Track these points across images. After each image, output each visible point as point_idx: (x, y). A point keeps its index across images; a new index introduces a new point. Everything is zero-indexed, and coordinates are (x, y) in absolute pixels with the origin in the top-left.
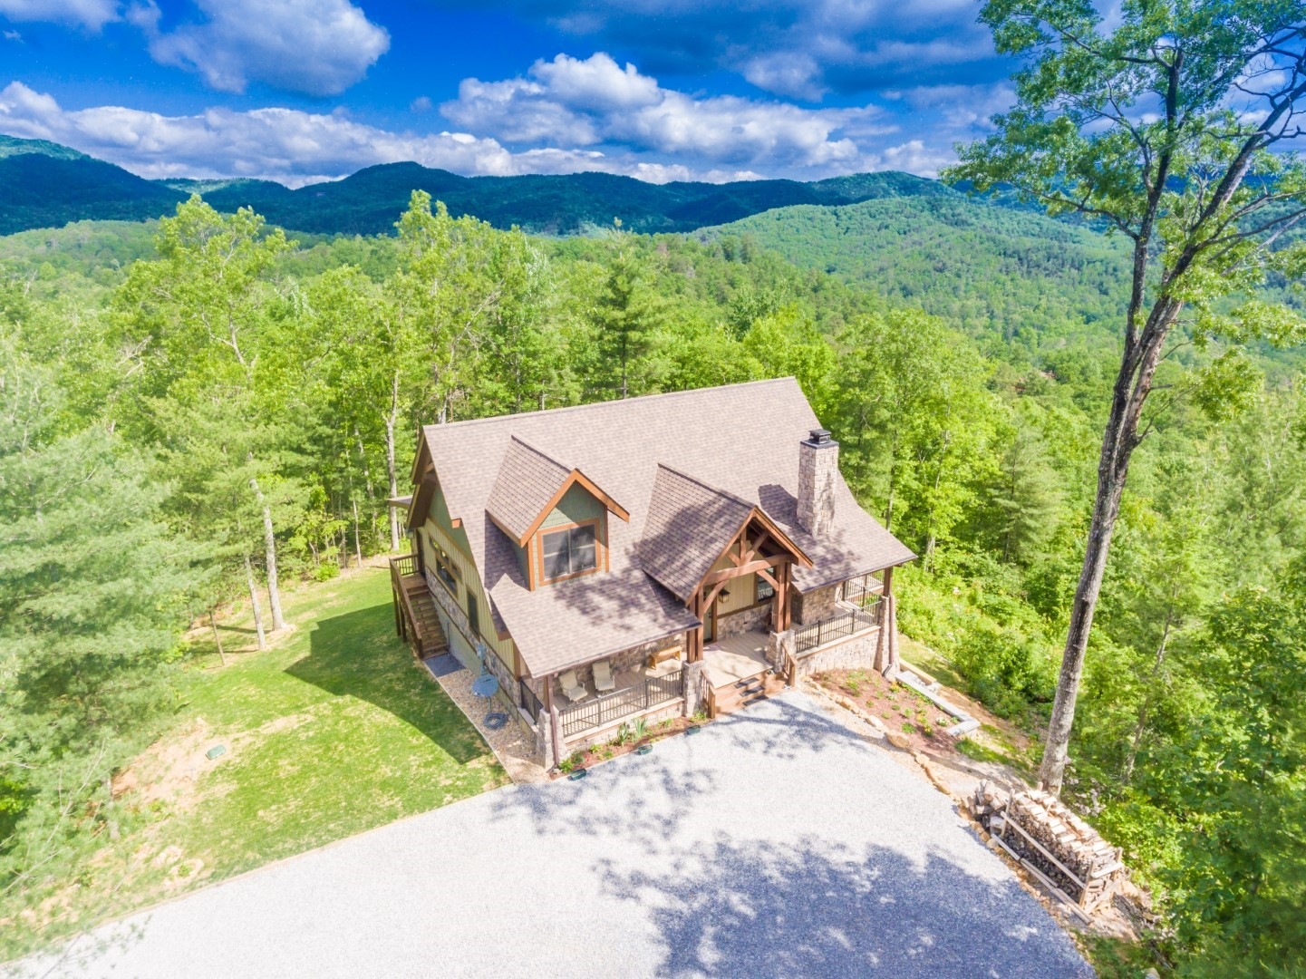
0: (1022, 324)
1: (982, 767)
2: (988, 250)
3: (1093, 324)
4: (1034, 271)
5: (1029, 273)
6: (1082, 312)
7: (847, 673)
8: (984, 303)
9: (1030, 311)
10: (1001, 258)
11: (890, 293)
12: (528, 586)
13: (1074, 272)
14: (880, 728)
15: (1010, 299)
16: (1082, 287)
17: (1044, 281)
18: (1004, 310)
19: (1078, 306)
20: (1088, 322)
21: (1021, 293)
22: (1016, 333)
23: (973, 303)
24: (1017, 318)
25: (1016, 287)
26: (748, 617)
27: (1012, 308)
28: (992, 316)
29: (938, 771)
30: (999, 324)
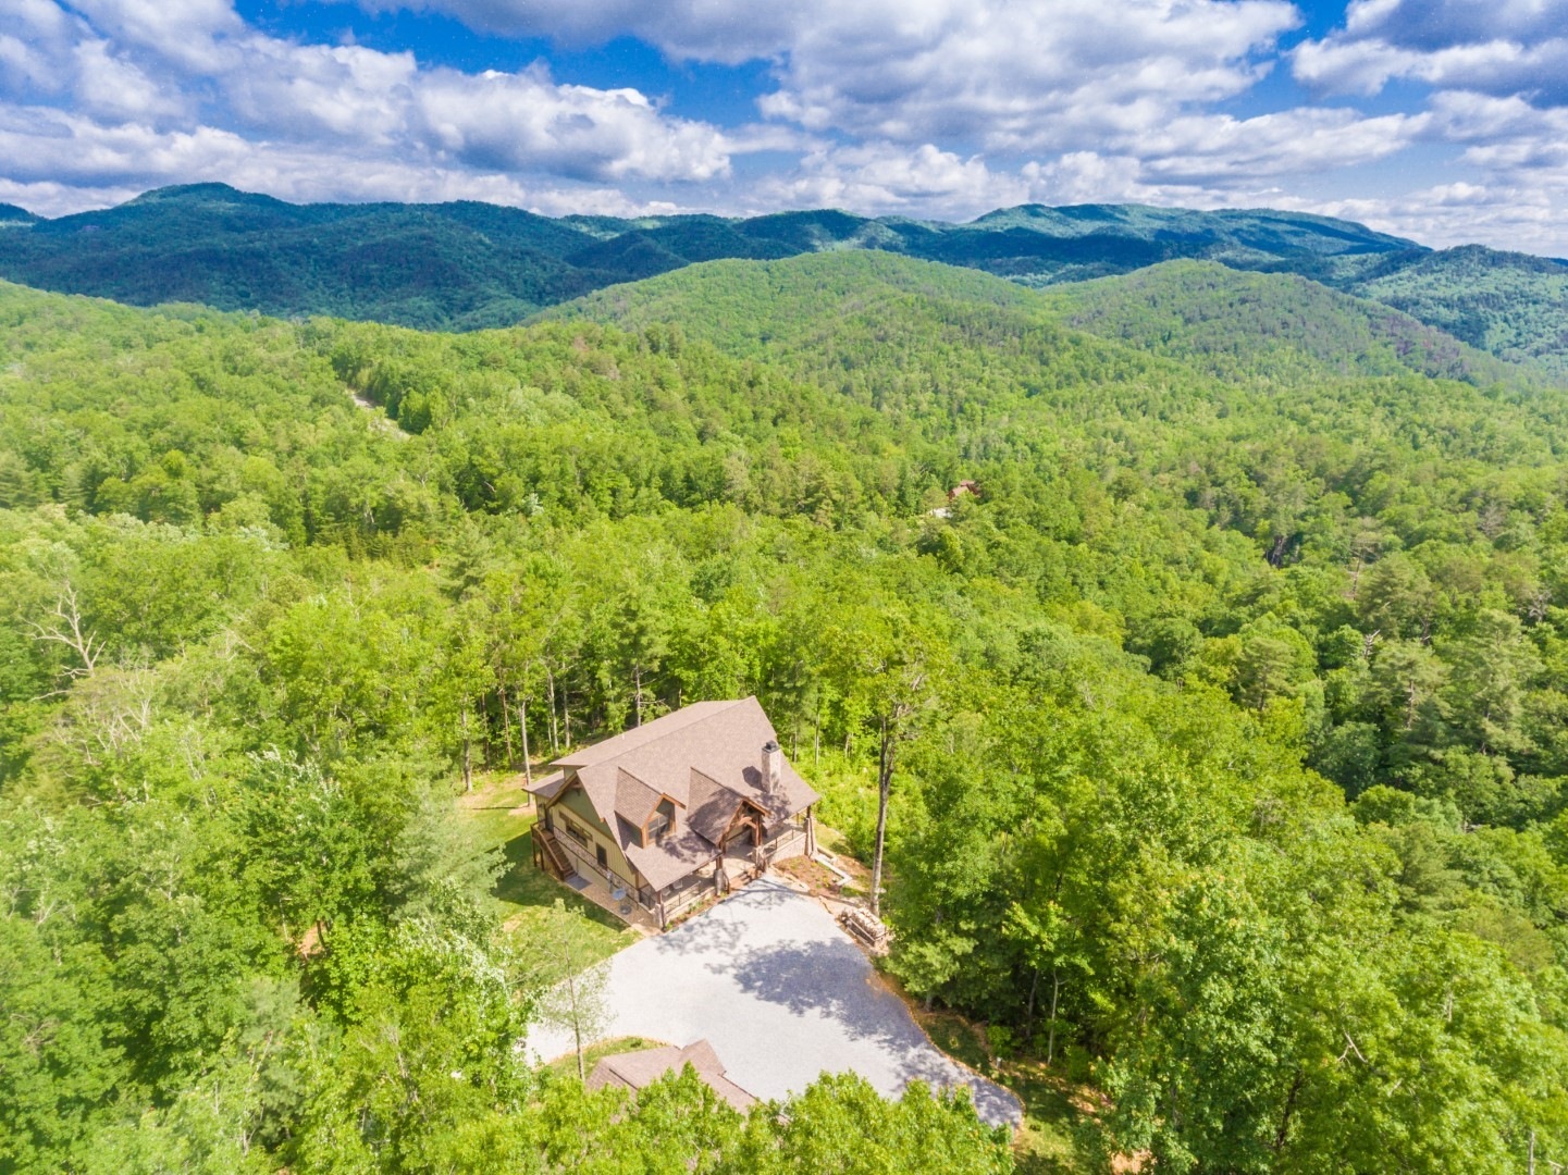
0: (967, 400)
1: (852, 900)
2: (931, 317)
3: (1034, 398)
4: (977, 339)
5: (972, 342)
6: (1024, 385)
7: (790, 860)
8: (927, 376)
9: (973, 384)
10: (944, 325)
11: (830, 366)
12: (641, 846)
13: (1016, 340)
14: (806, 888)
15: (955, 372)
16: (1022, 357)
17: (986, 351)
18: (949, 383)
19: (1021, 378)
20: (1029, 396)
21: (965, 364)
22: (961, 410)
23: (916, 376)
24: (961, 392)
25: (960, 357)
26: (741, 838)
27: (955, 381)
28: (936, 391)
29: (830, 904)
30: (944, 399)
